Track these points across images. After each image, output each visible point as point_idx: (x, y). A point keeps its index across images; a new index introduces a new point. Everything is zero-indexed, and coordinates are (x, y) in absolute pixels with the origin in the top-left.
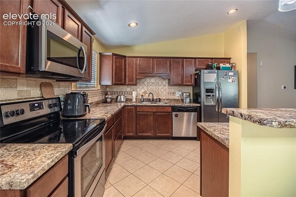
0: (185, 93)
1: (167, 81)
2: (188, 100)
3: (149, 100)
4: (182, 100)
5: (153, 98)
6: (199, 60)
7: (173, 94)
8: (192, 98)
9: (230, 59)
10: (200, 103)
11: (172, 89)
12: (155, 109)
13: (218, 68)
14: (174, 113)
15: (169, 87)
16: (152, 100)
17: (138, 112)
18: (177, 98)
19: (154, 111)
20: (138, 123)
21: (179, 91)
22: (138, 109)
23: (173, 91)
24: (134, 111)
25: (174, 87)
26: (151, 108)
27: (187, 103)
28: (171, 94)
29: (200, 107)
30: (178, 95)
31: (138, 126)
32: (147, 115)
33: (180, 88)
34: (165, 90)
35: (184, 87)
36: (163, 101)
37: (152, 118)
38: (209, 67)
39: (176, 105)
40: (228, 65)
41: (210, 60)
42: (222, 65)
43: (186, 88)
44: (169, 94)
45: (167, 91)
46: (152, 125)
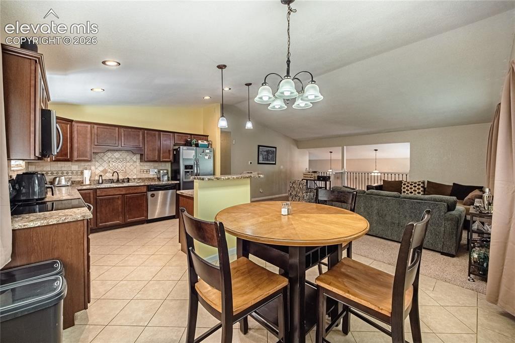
0: (161, 170)
1: (138, 156)
2: (166, 178)
3: (112, 181)
4: (159, 179)
5: (118, 178)
6: (177, 134)
7: (147, 172)
8: (170, 176)
9: (208, 136)
10: (179, 180)
11: (146, 166)
12: (124, 190)
13: (197, 145)
14: (149, 193)
15: (142, 164)
16: (115, 181)
17: (99, 196)
18: (152, 177)
19: (122, 193)
20: (98, 210)
21: (154, 168)
22: (98, 193)
23: (146, 168)
24: (92, 195)
25: (148, 164)
26: (119, 190)
27: (165, 181)
28: (144, 172)
29: (179, 184)
30: (153, 173)
31: (98, 215)
32: (113, 199)
33: (156, 164)
34: (136, 168)
35: (160, 164)
36: (133, 181)
37: (120, 202)
38: (188, 144)
39: (152, 183)
40: (206, 143)
41: (189, 136)
42: (200, 142)
43: (163, 164)
44: (141, 172)
45: (139, 168)
46: (120, 210)
